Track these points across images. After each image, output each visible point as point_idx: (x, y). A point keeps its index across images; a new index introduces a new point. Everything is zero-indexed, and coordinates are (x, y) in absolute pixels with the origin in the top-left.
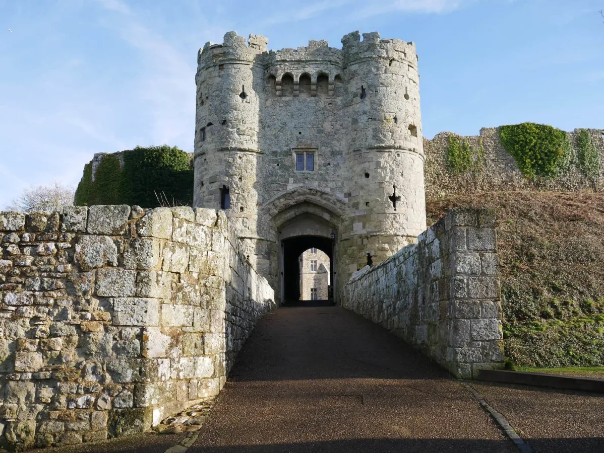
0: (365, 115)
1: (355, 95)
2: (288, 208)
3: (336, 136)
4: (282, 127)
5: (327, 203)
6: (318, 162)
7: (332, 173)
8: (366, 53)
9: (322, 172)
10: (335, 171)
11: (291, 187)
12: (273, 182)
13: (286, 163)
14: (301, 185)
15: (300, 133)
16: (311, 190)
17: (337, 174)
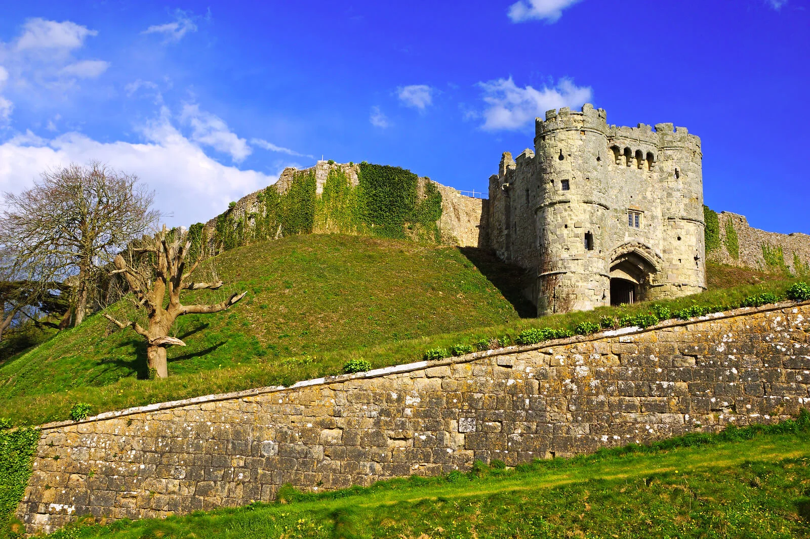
0: (679, 192)
1: (670, 175)
2: (623, 255)
3: (654, 204)
4: (620, 190)
5: (649, 255)
6: (643, 222)
7: (652, 233)
8: (679, 143)
9: (646, 231)
10: (654, 231)
11: (627, 239)
12: (615, 233)
13: (623, 219)
14: (633, 238)
15: (631, 197)
16: (639, 244)
17: (655, 234)
